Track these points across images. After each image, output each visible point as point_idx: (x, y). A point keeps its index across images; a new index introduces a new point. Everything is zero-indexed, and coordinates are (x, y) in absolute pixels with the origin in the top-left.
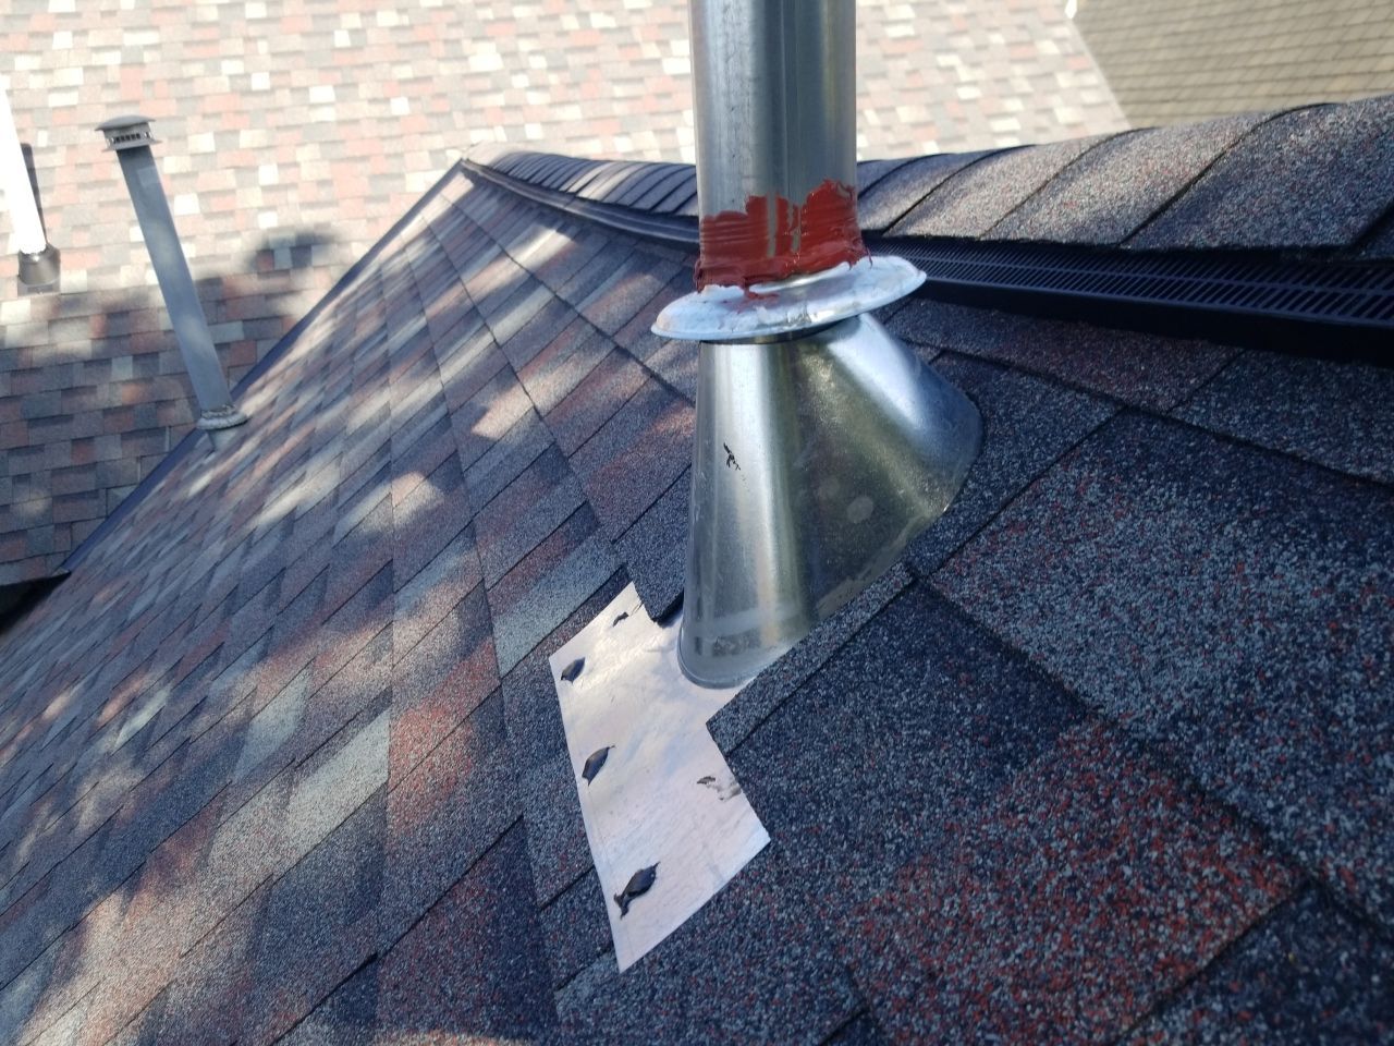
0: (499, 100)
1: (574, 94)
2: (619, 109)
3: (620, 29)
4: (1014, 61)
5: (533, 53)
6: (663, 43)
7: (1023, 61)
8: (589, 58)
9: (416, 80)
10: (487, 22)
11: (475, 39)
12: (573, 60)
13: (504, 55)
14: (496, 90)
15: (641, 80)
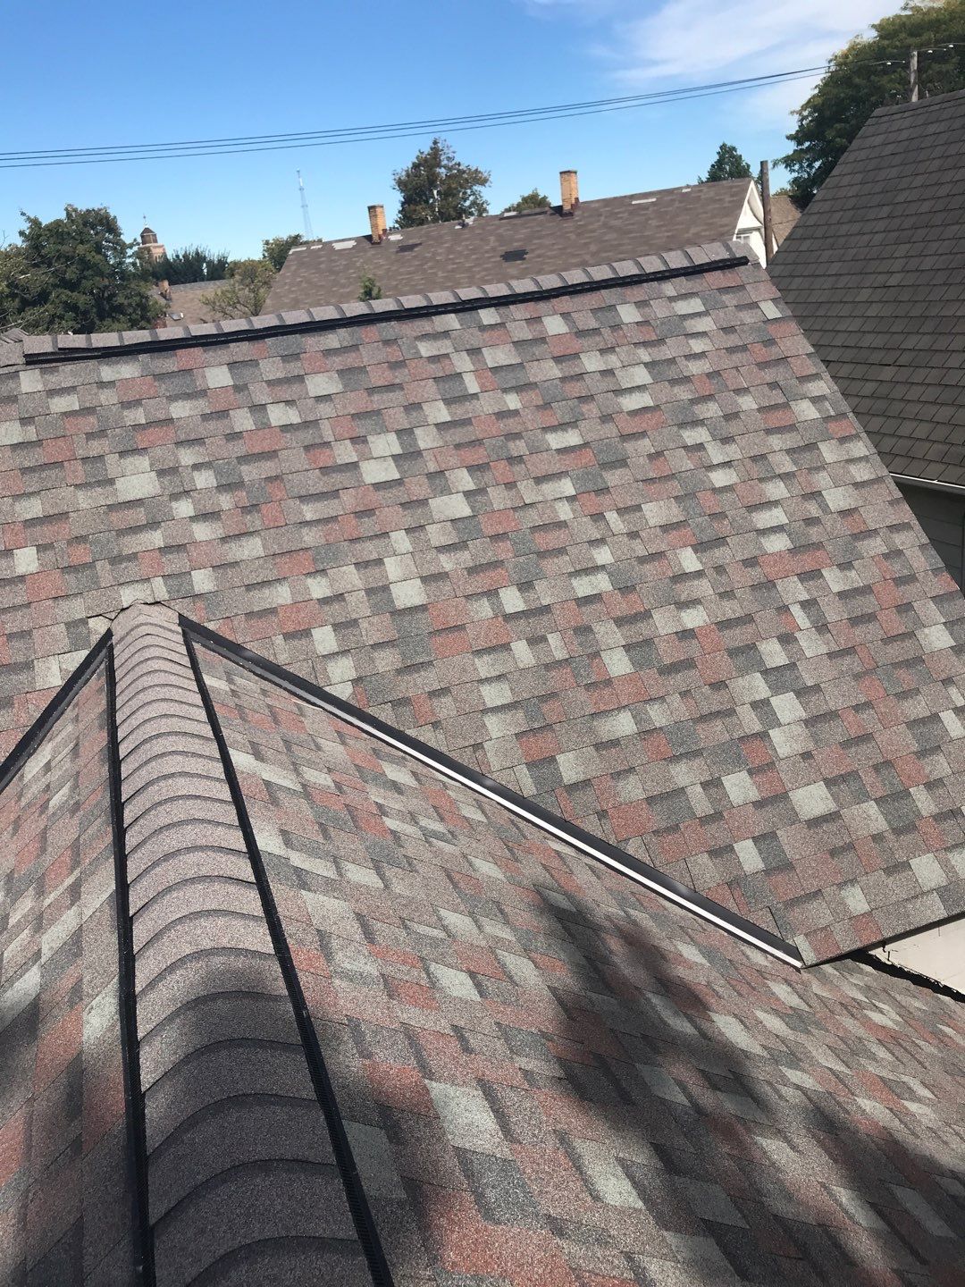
0: (156, 538)
1: (253, 521)
2: (310, 537)
3: (306, 424)
4: (769, 432)
5: (196, 467)
6: (360, 440)
7: (779, 430)
8: (267, 468)
9: (47, 519)
10: (137, 427)
11: (122, 454)
12: (250, 473)
13: (161, 473)
14: (153, 525)
15: (334, 494)
